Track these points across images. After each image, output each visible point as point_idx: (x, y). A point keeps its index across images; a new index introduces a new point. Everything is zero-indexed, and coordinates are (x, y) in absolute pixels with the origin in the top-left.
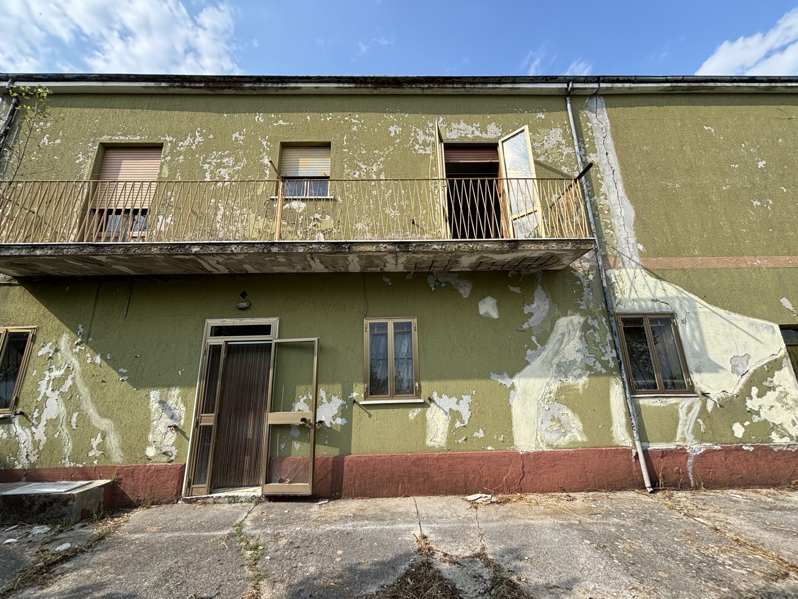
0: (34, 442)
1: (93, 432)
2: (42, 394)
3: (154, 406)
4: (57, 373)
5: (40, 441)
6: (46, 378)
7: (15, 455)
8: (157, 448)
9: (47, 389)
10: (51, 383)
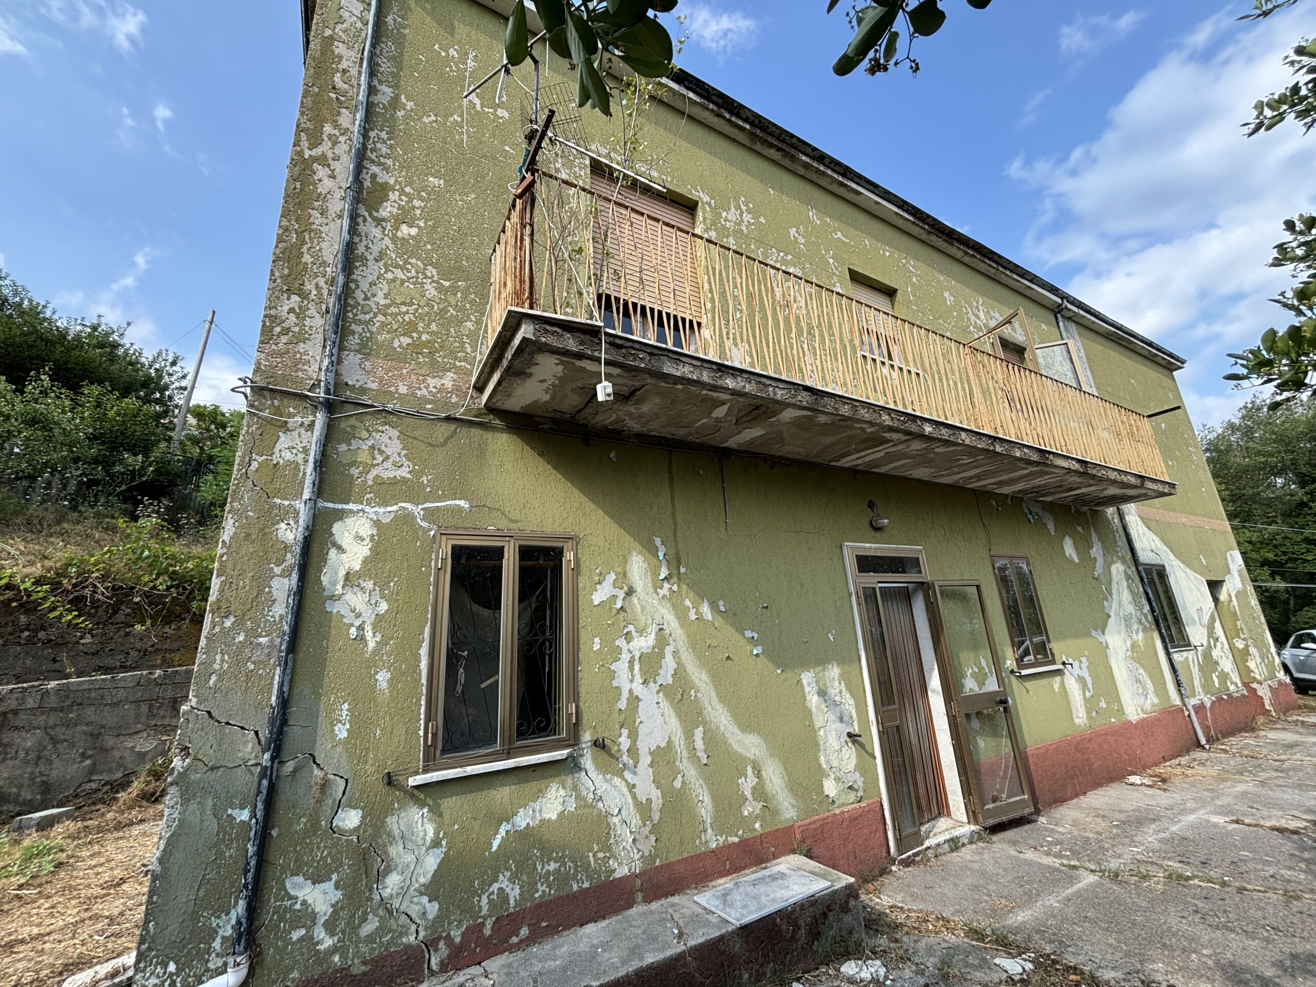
0: (638, 804)
1: (738, 764)
2: (625, 695)
3: (813, 700)
4: (644, 643)
5: (649, 800)
6: (623, 656)
7: (608, 848)
8: (838, 780)
9: (632, 681)
10: (637, 667)
